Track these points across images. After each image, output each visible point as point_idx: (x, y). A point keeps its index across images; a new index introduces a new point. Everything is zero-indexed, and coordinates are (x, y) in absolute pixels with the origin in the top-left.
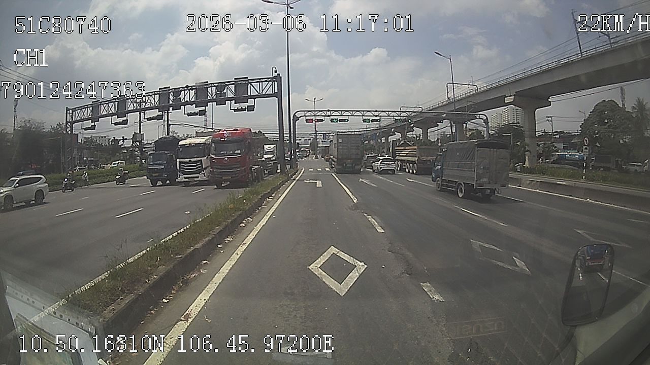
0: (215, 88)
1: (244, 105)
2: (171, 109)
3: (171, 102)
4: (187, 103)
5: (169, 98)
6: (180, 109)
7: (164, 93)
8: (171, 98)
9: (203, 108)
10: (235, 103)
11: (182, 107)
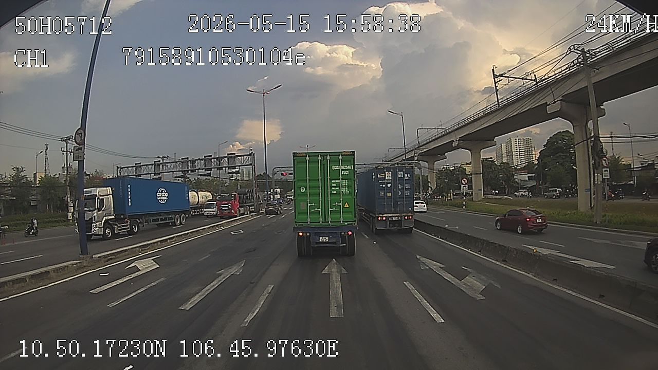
0: (215, 160)
1: (234, 170)
2: (190, 171)
3: (189, 168)
4: (199, 169)
5: (188, 166)
6: (195, 172)
7: (184, 161)
8: (189, 165)
9: (209, 172)
10: (228, 169)
11: (197, 171)
